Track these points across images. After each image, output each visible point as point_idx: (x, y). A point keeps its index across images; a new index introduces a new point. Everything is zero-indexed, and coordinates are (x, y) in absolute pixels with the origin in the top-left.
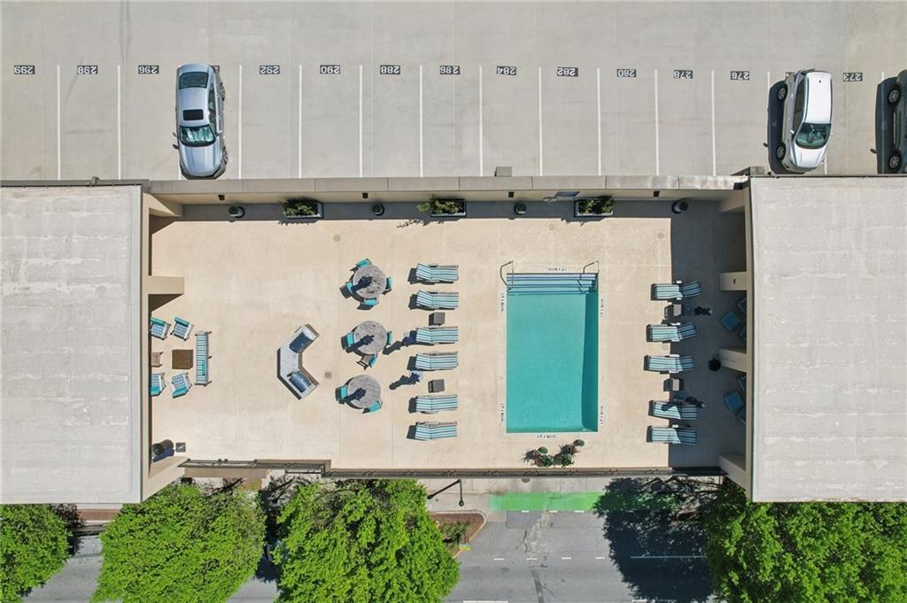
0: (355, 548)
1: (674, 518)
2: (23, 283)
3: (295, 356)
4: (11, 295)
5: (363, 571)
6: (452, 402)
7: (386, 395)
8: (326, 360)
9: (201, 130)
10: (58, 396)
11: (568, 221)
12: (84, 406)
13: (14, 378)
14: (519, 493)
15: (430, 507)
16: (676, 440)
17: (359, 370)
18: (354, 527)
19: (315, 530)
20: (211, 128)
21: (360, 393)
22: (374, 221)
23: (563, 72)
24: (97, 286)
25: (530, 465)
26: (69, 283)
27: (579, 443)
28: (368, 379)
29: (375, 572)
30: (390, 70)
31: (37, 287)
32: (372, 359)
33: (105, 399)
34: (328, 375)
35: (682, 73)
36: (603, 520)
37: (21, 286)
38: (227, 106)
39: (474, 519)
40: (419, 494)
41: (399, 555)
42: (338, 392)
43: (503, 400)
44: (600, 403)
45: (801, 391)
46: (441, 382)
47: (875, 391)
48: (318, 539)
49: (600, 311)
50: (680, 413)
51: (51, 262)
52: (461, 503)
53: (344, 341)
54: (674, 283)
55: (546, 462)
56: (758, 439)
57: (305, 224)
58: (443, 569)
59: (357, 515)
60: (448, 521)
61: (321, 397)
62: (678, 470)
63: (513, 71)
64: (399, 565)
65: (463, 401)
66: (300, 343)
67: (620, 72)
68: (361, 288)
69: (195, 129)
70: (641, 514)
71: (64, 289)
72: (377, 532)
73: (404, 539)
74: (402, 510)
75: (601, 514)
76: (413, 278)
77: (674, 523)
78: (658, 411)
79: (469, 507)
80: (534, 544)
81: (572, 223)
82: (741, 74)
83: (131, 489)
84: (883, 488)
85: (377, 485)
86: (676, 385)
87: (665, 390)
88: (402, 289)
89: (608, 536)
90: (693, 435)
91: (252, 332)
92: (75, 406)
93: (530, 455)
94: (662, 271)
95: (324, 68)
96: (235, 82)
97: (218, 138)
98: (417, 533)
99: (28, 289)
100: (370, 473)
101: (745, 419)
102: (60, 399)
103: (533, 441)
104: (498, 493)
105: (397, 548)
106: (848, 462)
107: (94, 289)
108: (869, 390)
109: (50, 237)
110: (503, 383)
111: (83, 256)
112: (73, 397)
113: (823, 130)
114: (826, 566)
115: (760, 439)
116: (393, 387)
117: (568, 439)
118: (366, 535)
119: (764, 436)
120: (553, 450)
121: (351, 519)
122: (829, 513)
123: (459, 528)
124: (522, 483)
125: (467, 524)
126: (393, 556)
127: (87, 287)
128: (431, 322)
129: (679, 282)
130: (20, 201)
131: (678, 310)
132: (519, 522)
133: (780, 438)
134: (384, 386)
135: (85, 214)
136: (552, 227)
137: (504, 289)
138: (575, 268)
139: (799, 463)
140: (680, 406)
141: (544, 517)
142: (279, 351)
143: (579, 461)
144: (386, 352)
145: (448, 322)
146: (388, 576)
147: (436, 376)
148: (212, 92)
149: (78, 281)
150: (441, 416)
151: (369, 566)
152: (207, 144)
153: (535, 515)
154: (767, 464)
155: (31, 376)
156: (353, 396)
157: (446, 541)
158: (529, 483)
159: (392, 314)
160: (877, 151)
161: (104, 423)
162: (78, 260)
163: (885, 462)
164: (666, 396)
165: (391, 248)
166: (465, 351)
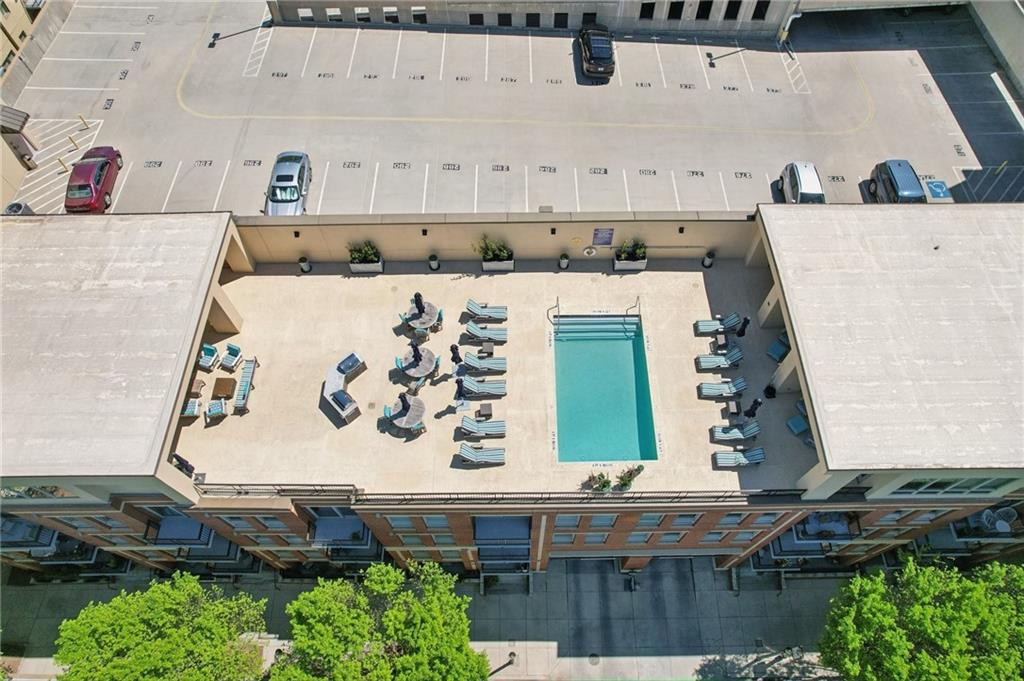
2: (103, 281)
3: (340, 377)
4: (89, 290)
6: (500, 432)
7: (431, 424)
8: (371, 392)
9: (289, 190)
10: (101, 372)
11: (608, 275)
12: (125, 381)
13: (64, 356)
20: (297, 189)
22: (430, 275)
23: (594, 172)
24: (170, 282)
26: (145, 280)
27: (638, 470)
30: (453, 167)
31: (114, 284)
33: (147, 374)
34: (372, 405)
35: (695, 173)
37: (100, 283)
38: (311, 187)
42: (380, 421)
43: (554, 428)
44: (657, 431)
45: (850, 363)
47: (922, 362)
49: (646, 346)
50: (743, 433)
51: (134, 265)
53: (392, 373)
54: (714, 318)
56: (818, 407)
57: (366, 278)
61: (364, 428)
63: (553, 169)
65: (512, 431)
67: (642, 172)
69: (284, 189)
71: (139, 285)
76: (465, 317)
81: (612, 276)
82: (744, 174)
83: (147, 461)
84: (964, 454)
86: (733, 407)
87: (723, 418)
88: (453, 328)
90: (760, 451)
91: (300, 366)
92: (116, 381)
93: (587, 482)
94: (702, 312)
95: (396, 165)
96: (321, 173)
97: (301, 198)
99: (106, 285)
101: (812, 438)
102: (102, 375)
103: (591, 469)
106: (918, 428)
107: (166, 285)
108: (917, 362)
109: (140, 247)
110: (553, 412)
111: (165, 260)
112: (116, 373)
115: (821, 406)
116: (438, 416)
117: (628, 465)
119: (823, 404)
120: (612, 478)
124: (589, 665)
127: (159, 283)
129: (718, 316)
133: (841, 405)
134: (430, 416)
135: (177, 231)
136: (593, 280)
137: (552, 329)
138: (618, 310)
139: (867, 429)
140: (741, 427)
142: (324, 383)
143: (639, 487)
145: (496, 356)
148: (303, 167)
149: (152, 278)
152: (291, 201)
154: (832, 431)
155: (80, 355)
158: (598, 666)
161: (139, 396)
162: (159, 264)
163: (957, 428)
164: (725, 420)
165: (449, 294)
166: (512, 382)
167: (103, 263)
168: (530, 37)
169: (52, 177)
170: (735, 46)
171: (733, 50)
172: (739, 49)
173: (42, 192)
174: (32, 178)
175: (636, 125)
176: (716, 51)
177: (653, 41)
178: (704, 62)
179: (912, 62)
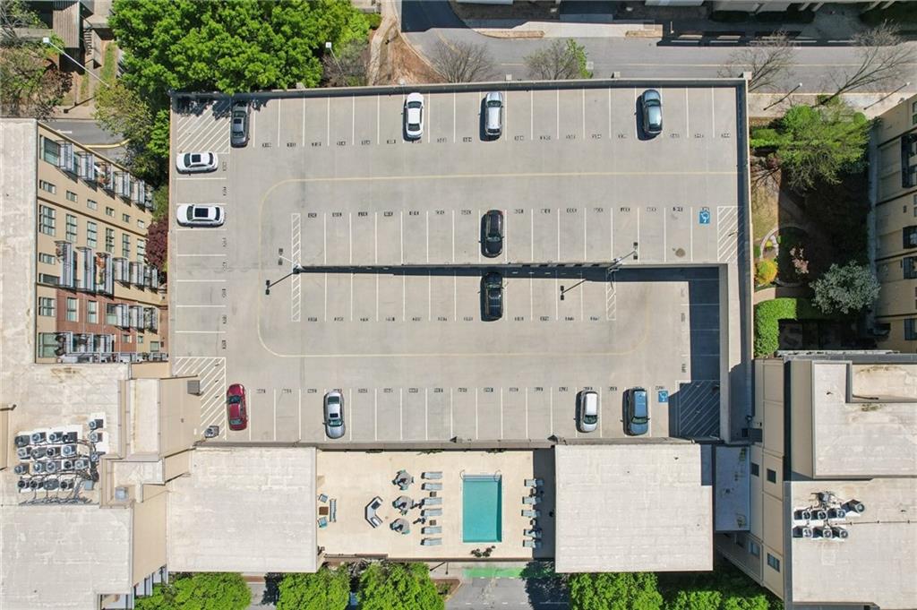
0: (396, 593)
1: (563, 582)
2: (269, 486)
3: (373, 510)
4: (266, 490)
5: (400, 604)
6: (439, 530)
7: (412, 527)
8: (387, 512)
9: (337, 421)
14: (480, 568)
15: (431, 575)
16: (534, 546)
17: (400, 516)
18: (396, 584)
19: (379, 585)
20: (341, 420)
21: (401, 527)
22: (406, 452)
23: (486, 390)
25: (473, 556)
26: (287, 486)
27: (493, 547)
28: (404, 520)
29: (405, 605)
30: (414, 390)
31: (275, 487)
32: (406, 512)
34: (387, 518)
35: (538, 389)
36: (525, 582)
38: (347, 410)
39: (455, 582)
40: (426, 568)
41: (416, 597)
42: (391, 525)
43: (461, 528)
46: (435, 521)
48: (381, 589)
50: (536, 535)
51: (280, 477)
52: (447, 573)
53: (394, 503)
54: (534, 479)
55: (479, 555)
57: (377, 453)
58: (437, 603)
59: (398, 578)
60: (441, 583)
61: (384, 527)
62: (535, 559)
63: (465, 390)
64: (416, 601)
65: (444, 530)
66: (376, 506)
67: (511, 389)
68: (401, 481)
69: (333, 421)
70: (546, 579)
71: (286, 488)
72: (407, 586)
73: (419, 589)
74: (417, 576)
75: (524, 579)
76: (423, 476)
77: (564, 585)
78: (527, 533)
79: (451, 575)
80: (487, 595)
82: (564, 389)
83: (313, 567)
85: (405, 564)
86: (534, 523)
87: (530, 525)
88: (418, 481)
89: (527, 591)
90: (540, 544)
91: (354, 499)
93: (473, 552)
95: (386, 390)
96: (349, 397)
97: (344, 423)
98: (425, 587)
99: (271, 488)
100: (402, 560)
103: (474, 546)
104: (468, 568)
105: (416, 593)
107: (297, 488)
109: (280, 467)
110: (461, 521)
111: (293, 475)
113: (595, 417)
114: (612, 601)
115: (558, 548)
116: (414, 523)
117: (489, 545)
118: (401, 587)
120: (483, 550)
121: (395, 580)
122: (613, 577)
123: (447, 587)
125: (451, 584)
126: (413, 597)
127: (293, 487)
128: (431, 495)
129: (536, 479)
130: (269, 453)
131: (535, 492)
132: (479, 584)
134: (411, 523)
135: (294, 458)
136: (483, 455)
137: (462, 482)
138: (491, 473)
140: (536, 532)
141: (493, 581)
142: (366, 509)
143: (493, 555)
144: (412, 508)
145: (438, 496)
146: (412, 606)
147: (432, 518)
148: (341, 405)
150: (436, 535)
151: (403, 602)
152: (338, 426)
153: (488, 580)
154: (561, 558)
156: (398, 527)
157: (440, 594)
158: (475, 564)
159: (413, 493)
160: (623, 421)
161: (301, 541)
162: (291, 477)
164: (531, 527)
165: (414, 464)
166: (445, 507)
167: (266, 475)
168: (455, 277)
169: (212, 401)
170: (579, 277)
171: (578, 281)
172: (582, 280)
173: (212, 410)
174: (203, 402)
175: (511, 354)
176: (568, 282)
177: (529, 277)
178: (558, 293)
179: (682, 291)
